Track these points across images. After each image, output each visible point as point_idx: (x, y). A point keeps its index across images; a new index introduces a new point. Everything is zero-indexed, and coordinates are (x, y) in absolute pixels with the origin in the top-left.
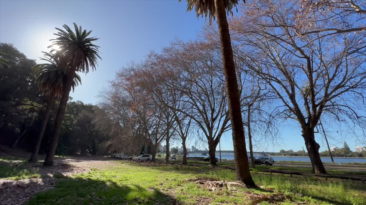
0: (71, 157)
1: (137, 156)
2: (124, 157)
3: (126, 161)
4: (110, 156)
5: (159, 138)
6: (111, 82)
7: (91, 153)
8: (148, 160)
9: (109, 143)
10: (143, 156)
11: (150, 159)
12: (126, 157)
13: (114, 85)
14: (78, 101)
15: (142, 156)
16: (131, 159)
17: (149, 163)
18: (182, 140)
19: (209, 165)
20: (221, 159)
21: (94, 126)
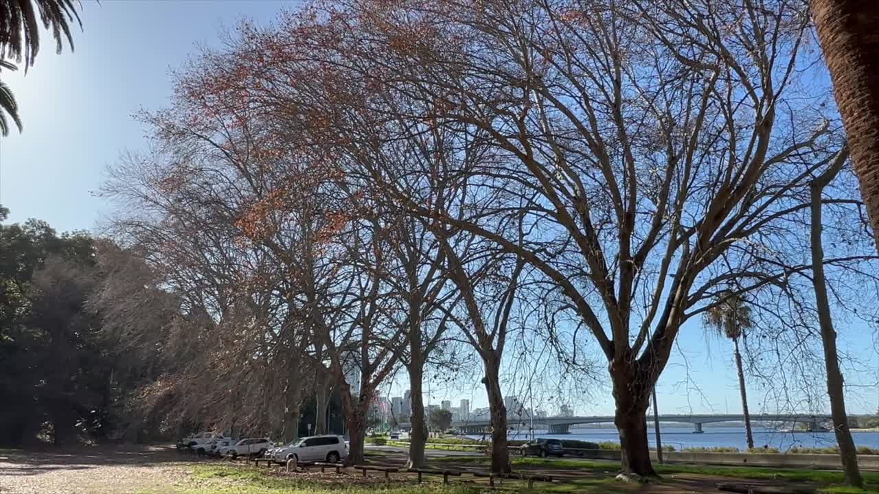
0: (11, 453)
1: (287, 443)
2: (230, 448)
3: (238, 463)
4: (173, 446)
5: (378, 361)
6: (155, 121)
7: (93, 435)
8: (333, 458)
9: (159, 388)
10: (308, 443)
11: (341, 455)
12: (238, 448)
13: (169, 132)
14: (32, 222)
15: (305, 442)
16: (259, 455)
17: (338, 472)
18: (481, 364)
19: (620, 476)
20: (662, 445)
21: (96, 319)
